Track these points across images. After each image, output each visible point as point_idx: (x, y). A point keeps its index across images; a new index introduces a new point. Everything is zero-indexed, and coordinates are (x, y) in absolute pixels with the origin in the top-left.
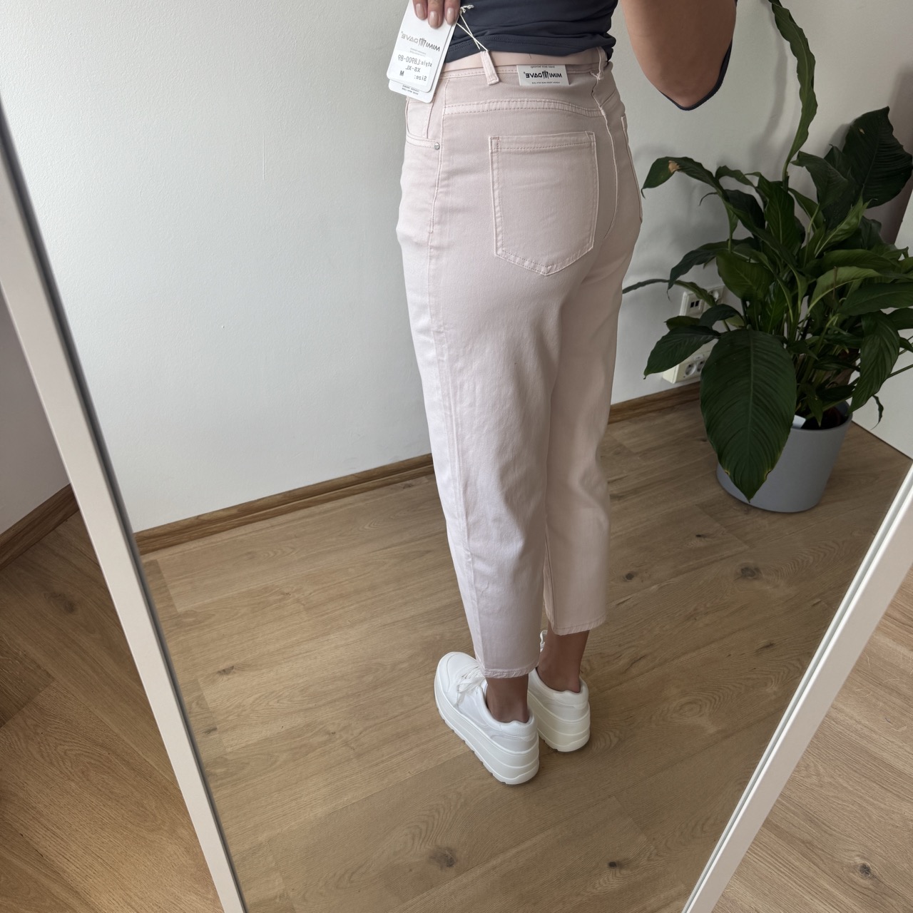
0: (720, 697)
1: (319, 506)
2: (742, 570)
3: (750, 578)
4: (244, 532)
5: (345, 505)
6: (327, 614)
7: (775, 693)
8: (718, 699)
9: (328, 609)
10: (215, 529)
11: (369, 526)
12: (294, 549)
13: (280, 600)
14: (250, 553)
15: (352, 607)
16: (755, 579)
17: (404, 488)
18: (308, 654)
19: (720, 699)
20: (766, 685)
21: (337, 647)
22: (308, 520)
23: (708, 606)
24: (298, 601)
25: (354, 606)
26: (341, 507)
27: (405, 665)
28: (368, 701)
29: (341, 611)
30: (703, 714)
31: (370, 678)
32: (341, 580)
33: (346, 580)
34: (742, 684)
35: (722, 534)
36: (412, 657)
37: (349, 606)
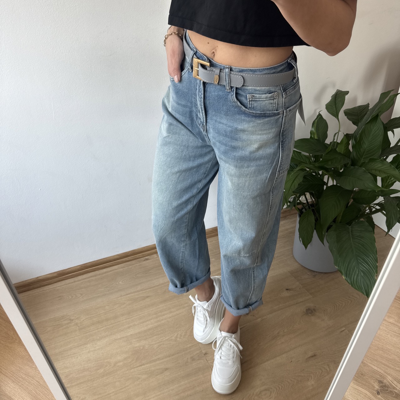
0: (282, 387)
1: (100, 271)
2: (307, 310)
3: (310, 314)
4: (60, 285)
5: (113, 270)
6: (89, 332)
7: (312, 385)
8: (281, 387)
9: (90, 330)
10: (46, 284)
11: (122, 282)
12: (82, 294)
13: (68, 323)
14: (60, 297)
15: (102, 329)
16: (312, 315)
17: (144, 261)
18: (74, 355)
19: (282, 388)
20: (308, 380)
21: (89, 352)
22: (92, 278)
23: (285, 331)
24: (77, 324)
25: (104, 328)
26: (111, 271)
27: (121, 364)
28: (98, 384)
29: (97, 331)
30: (271, 398)
31: (102, 371)
32: (101, 313)
33: (103, 313)
34: (295, 379)
35: (299, 289)
36: (125, 359)
37: (100, 328)
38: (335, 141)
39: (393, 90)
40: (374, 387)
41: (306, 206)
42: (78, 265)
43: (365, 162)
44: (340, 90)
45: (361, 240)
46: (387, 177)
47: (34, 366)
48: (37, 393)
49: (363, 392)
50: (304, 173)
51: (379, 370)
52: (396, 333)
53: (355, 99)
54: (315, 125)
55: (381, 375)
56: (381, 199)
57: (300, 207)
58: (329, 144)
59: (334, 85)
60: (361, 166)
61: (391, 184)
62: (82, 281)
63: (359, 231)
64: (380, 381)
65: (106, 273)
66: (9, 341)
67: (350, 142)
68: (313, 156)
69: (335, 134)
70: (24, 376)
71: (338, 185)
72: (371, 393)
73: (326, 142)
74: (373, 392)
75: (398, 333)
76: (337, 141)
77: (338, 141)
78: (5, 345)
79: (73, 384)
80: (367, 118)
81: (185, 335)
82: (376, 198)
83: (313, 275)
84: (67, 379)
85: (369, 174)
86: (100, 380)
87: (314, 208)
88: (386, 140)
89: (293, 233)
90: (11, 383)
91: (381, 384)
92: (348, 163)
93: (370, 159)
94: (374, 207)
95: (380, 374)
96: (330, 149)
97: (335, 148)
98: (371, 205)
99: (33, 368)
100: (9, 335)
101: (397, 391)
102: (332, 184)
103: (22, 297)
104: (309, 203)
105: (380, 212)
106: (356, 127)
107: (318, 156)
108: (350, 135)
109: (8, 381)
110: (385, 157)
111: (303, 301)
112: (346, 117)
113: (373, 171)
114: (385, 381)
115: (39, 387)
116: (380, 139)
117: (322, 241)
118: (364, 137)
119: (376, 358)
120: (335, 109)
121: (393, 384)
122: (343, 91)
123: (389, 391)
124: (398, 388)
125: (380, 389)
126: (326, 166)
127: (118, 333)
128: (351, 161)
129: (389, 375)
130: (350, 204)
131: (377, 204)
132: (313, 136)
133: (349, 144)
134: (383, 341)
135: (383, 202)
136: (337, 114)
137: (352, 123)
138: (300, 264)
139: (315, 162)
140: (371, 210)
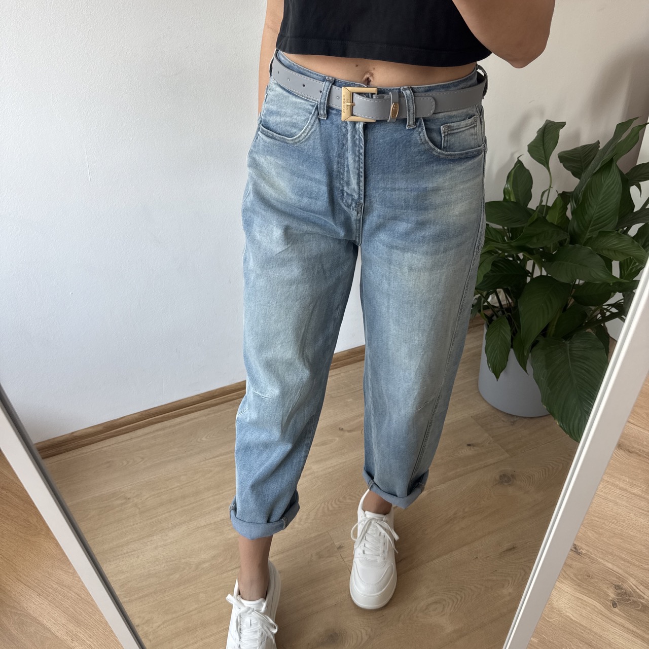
0: (462, 598)
1: (171, 420)
2: (501, 476)
3: (506, 484)
4: (108, 445)
5: (191, 419)
6: (156, 517)
7: (510, 594)
8: (460, 598)
9: (157, 513)
10: (86, 442)
11: (206, 437)
12: (143, 458)
13: (122, 504)
14: (109, 462)
15: (177, 511)
16: (510, 485)
18: (133, 553)
20: (503, 586)
21: (156, 548)
22: (159, 433)
23: (466, 510)
24: (136, 505)
25: (179, 510)
26: (188, 421)
27: (207, 565)
28: (171, 597)
29: (167, 514)
30: (444, 614)
31: (177, 576)
32: (173, 487)
33: (177, 487)
34: (482, 585)
35: (489, 443)
36: (214, 557)
37: (174, 510)
38: (544, 203)
39: (636, 119)
40: (608, 595)
41: (499, 311)
42: (136, 412)
43: (592, 237)
44: (552, 120)
45: (584, 363)
46: (628, 261)
47: (71, 571)
48: (76, 612)
49: (589, 603)
50: (492, 257)
51: (615, 568)
52: (644, 510)
53: (577, 136)
54: (511, 178)
55: (620, 577)
56: (618, 297)
57: (489, 312)
58: (535, 209)
59: (542, 113)
60: (585, 244)
61: (634, 272)
62: (143, 438)
63: (583, 349)
64: (618, 586)
65: (180, 423)
66: (31, 532)
67: (569, 206)
68: (508, 229)
69: (543, 193)
70: (55, 586)
71: (549, 275)
72: (603, 604)
73: (528, 207)
74: (607, 603)
75: (646, 510)
76: (547, 203)
77: (548, 205)
78: (25, 539)
79: (133, 598)
80: (595, 165)
81: (307, 518)
82: (610, 294)
83: (512, 422)
84: (123, 590)
85: (599, 257)
86: (175, 590)
87: (511, 314)
88: (627, 201)
89: (479, 355)
90: (36, 597)
91: (619, 591)
92: (566, 239)
93: (600, 232)
94: (608, 311)
95: (617, 575)
96: (536, 217)
97: (544, 215)
98: (603, 307)
99: (69, 573)
100: (30, 523)
101: (644, 602)
102: (539, 274)
103: (50, 463)
104: (504, 307)
105: (617, 319)
106: (579, 180)
107: (516, 229)
108: (569, 194)
109: (32, 595)
110: (625, 229)
111: (494, 464)
112: (562, 164)
113: (604, 252)
114: (625, 586)
115: (80, 602)
116: (616, 198)
117: (523, 365)
118: (590, 197)
119: (610, 551)
120: (543, 152)
121: (638, 590)
122: (556, 121)
123: (631, 601)
124: (646, 597)
125: (617, 599)
126: (529, 245)
127: (201, 518)
128: (569, 236)
129: (632, 577)
130: (569, 305)
131: (612, 305)
132: (507, 198)
133: (567, 209)
134: (623, 523)
135: (623, 301)
136: (546, 159)
137: (571, 174)
138: (489, 404)
139: (511, 238)
140: (603, 314)
